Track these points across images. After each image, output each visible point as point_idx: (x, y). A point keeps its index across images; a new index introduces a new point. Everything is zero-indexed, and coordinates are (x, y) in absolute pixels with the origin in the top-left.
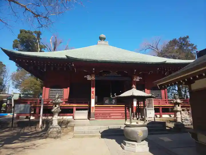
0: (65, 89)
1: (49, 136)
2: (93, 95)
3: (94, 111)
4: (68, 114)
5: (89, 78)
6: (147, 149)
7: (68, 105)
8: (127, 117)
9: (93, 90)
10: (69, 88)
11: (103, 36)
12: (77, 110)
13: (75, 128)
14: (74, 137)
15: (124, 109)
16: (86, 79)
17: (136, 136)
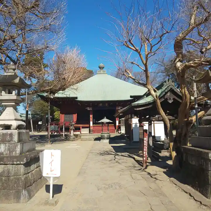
0: (74, 115)
1: (70, 140)
2: (91, 119)
3: (92, 129)
4: (77, 131)
5: (88, 109)
6: (108, 142)
7: (77, 125)
8: (103, 130)
9: (91, 116)
10: (76, 114)
11: (101, 65)
12: (82, 128)
13: (82, 137)
14: (81, 140)
15: (107, 127)
16: (87, 109)
17: (104, 137)
